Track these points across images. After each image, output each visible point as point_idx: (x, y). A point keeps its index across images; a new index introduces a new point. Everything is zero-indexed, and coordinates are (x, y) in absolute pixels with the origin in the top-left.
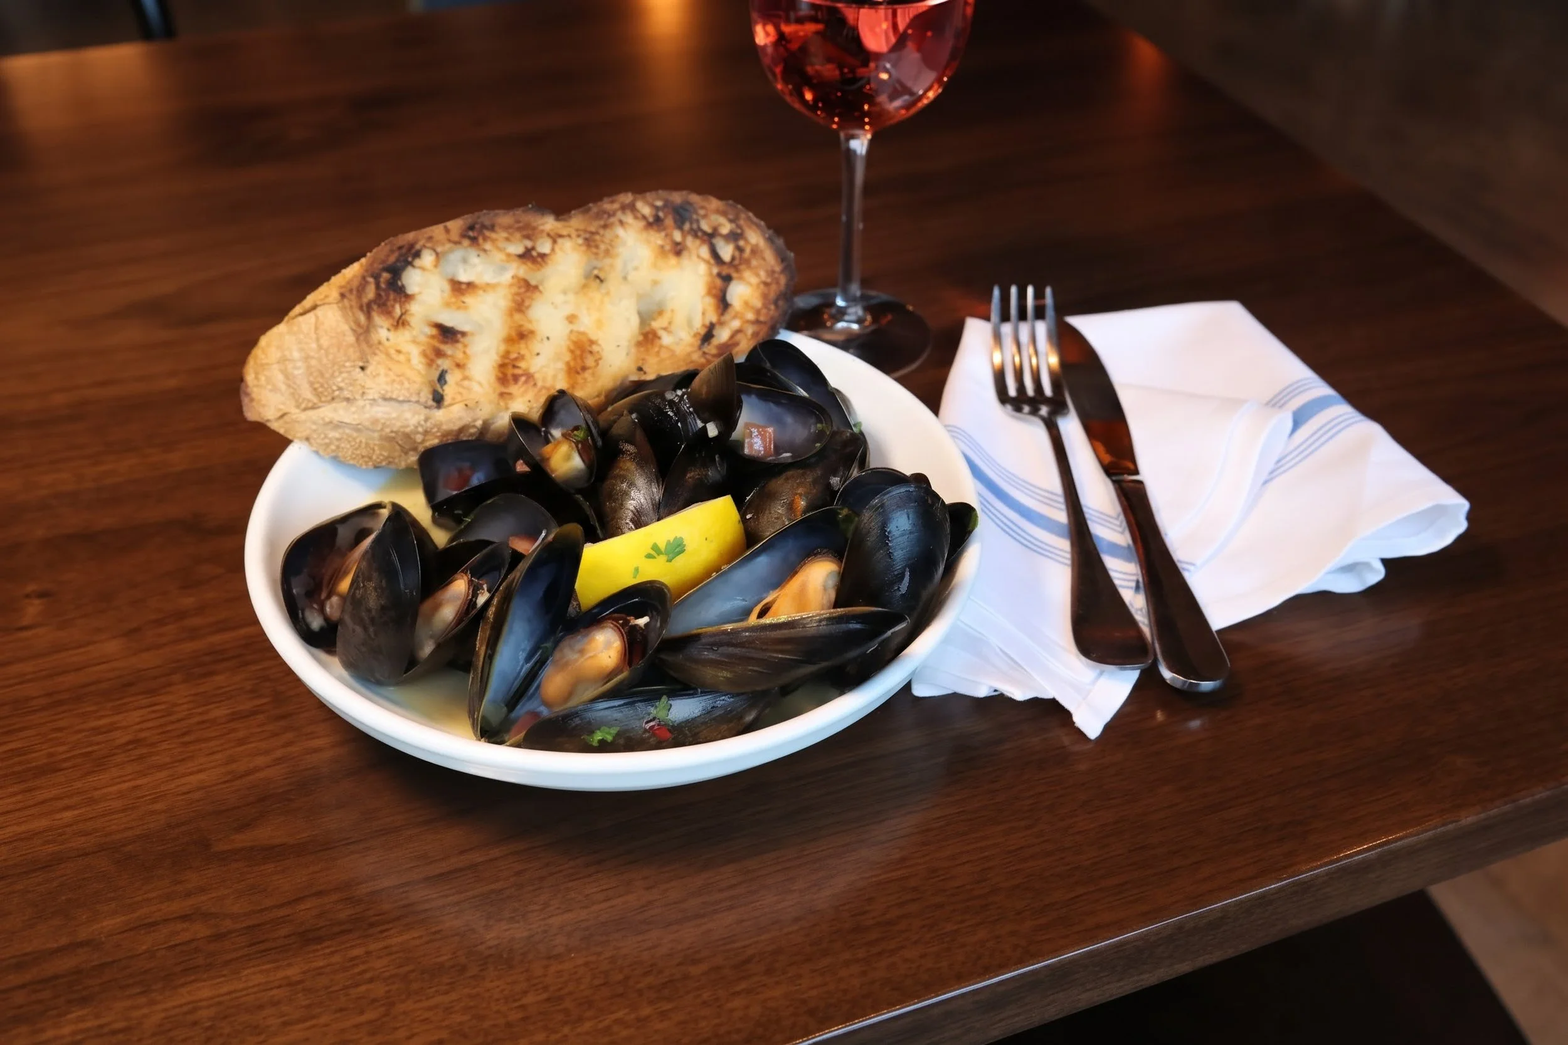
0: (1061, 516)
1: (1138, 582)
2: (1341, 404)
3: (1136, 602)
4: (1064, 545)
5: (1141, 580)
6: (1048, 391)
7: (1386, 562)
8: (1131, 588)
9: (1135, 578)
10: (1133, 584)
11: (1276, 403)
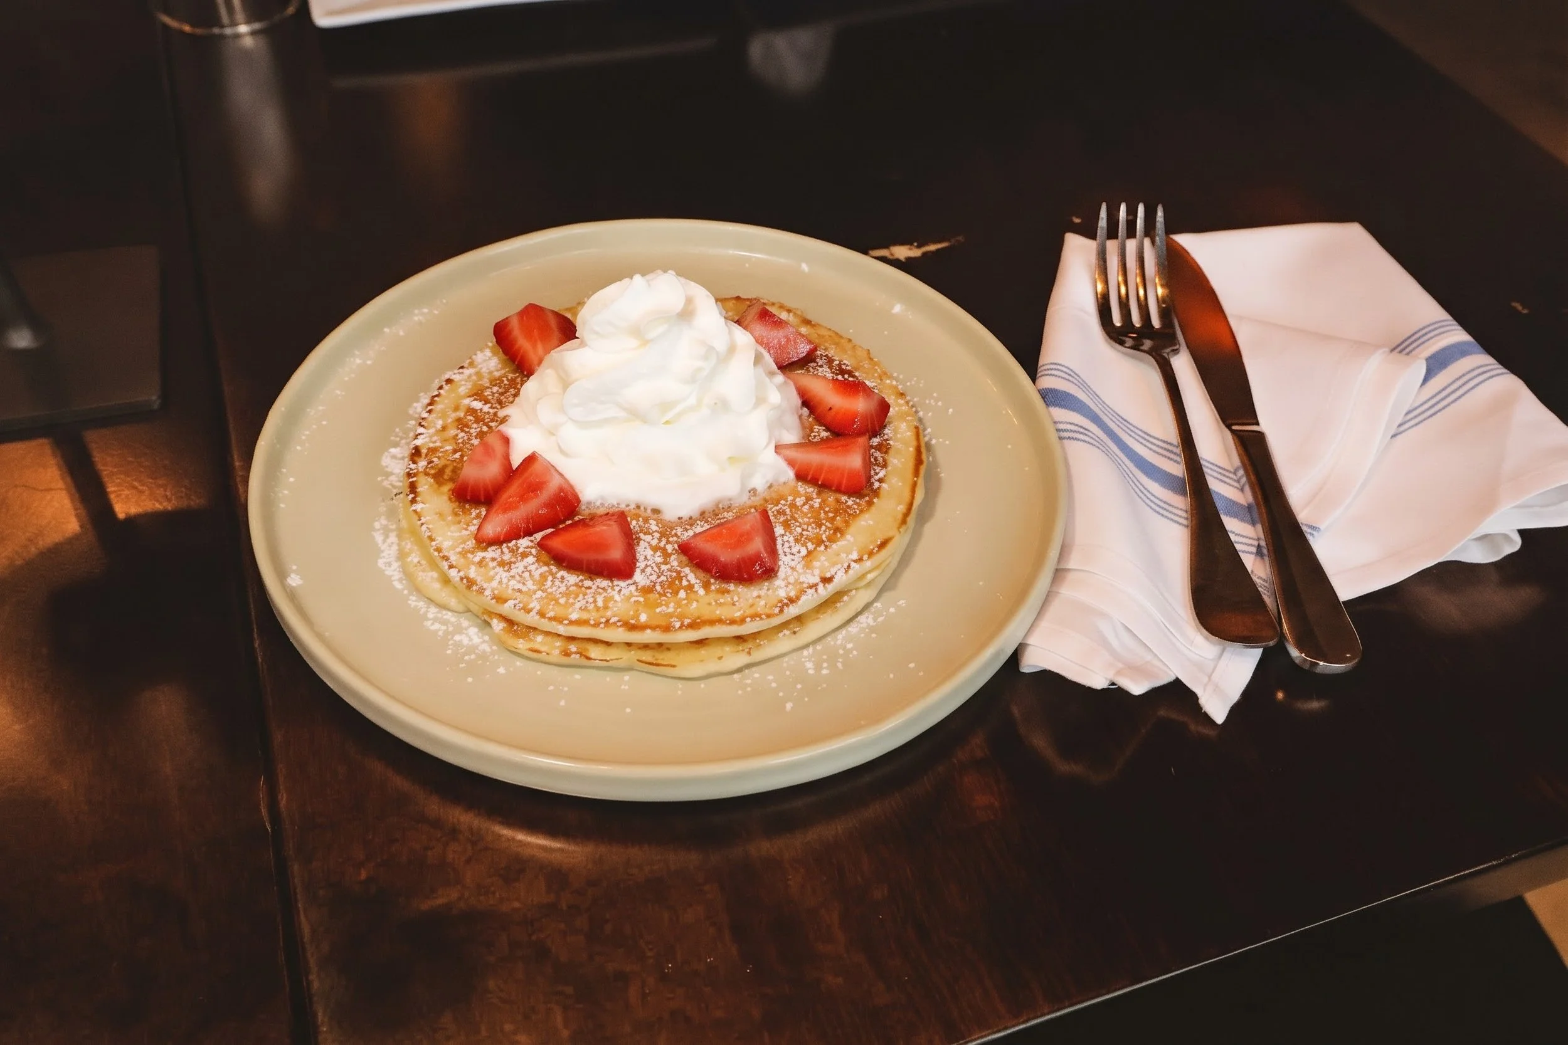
0: (1178, 469)
1: (1259, 547)
2: (1480, 353)
3: (1258, 569)
4: (1181, 503)
5: (1263, 543)
6: (1156, 322)
7: (1523, 533)
8: (1251, 553)
9: (1256, 543)
10: (1254, 550)
11: (1403, 347)
